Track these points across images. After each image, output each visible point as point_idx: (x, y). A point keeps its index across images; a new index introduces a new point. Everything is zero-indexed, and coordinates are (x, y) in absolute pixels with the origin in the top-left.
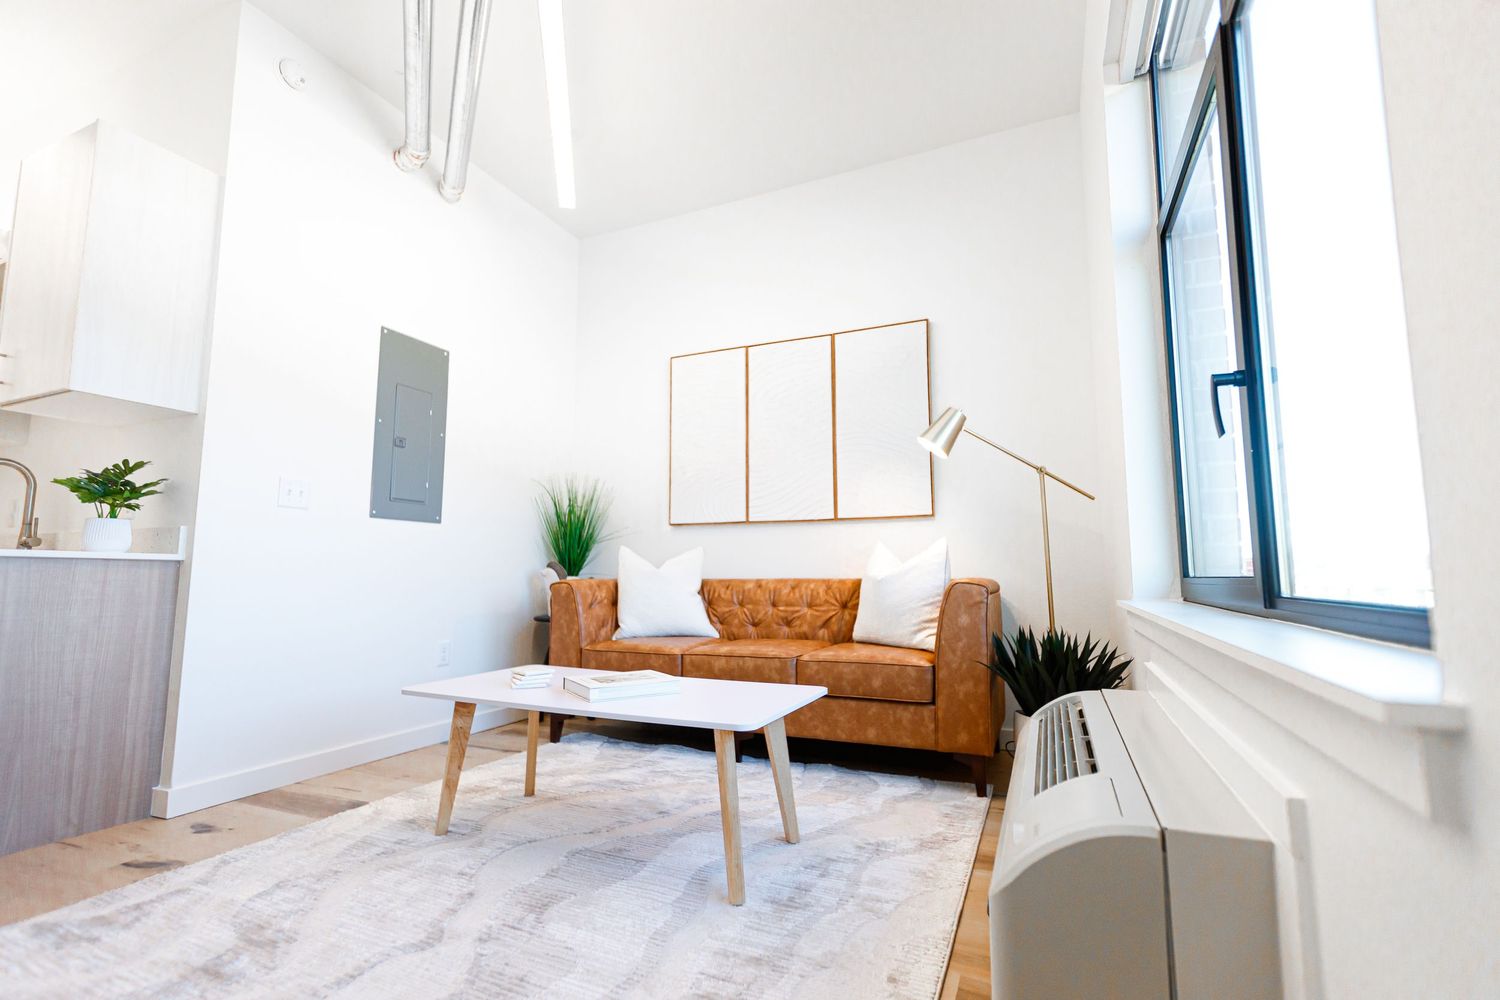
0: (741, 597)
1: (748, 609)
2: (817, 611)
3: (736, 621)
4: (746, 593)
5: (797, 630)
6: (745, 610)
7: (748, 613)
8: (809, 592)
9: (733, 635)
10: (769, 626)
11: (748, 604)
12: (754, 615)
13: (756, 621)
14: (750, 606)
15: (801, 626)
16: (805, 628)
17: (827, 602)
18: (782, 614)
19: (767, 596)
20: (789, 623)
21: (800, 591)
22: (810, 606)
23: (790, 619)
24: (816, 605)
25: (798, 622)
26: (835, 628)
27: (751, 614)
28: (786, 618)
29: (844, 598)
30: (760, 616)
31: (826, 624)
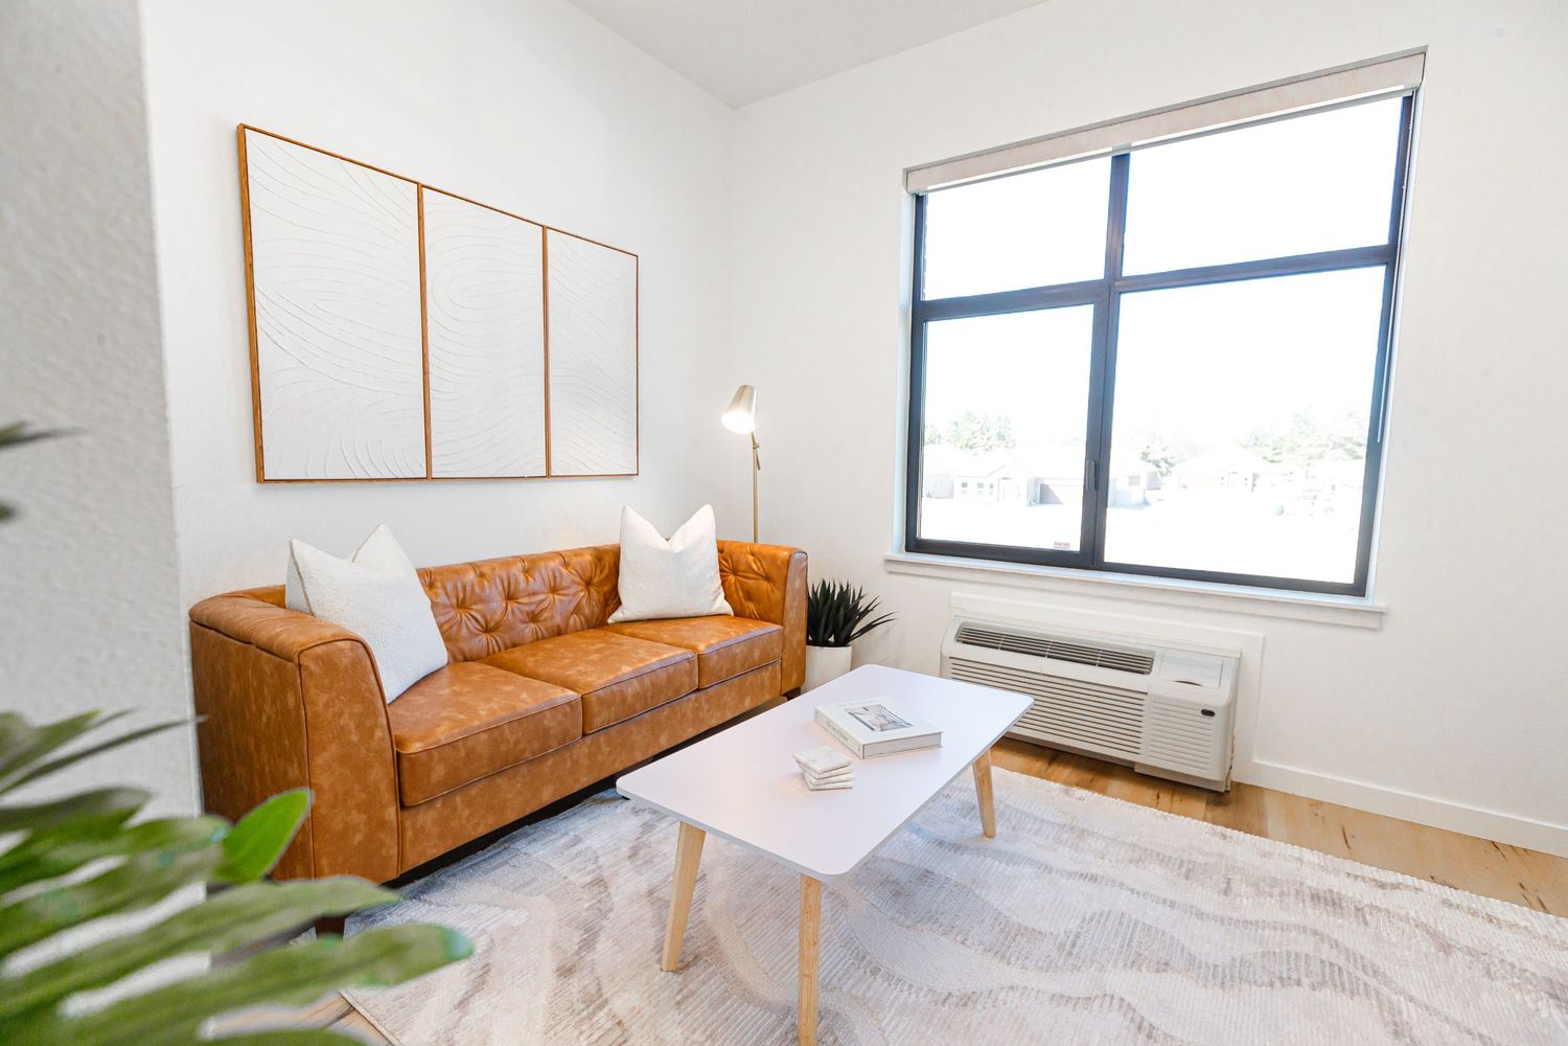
0: (461, 596)
1: (477, 611)
2: (564, 595)
3: (464, 631)
4: (468, 589)
5: (549, 624)
6: (474, 614)
7: (479, 617)
8: (550, 574)
9: (463, 653)
10: (511, 628)
11: (475, 603)
12: (489, 617)
13: (492, 625)
14: (480, 607)
15: (552, 617)
16: (558, 620)
17: (573, 581)
18: (527, 608)
19: (500, 588)
20: (534, 617)
21: (541, 574)
22: (554, 590)
23: (536, 612)
24: (563, 589)
25: (546, 615)
26: (587, 611)
27: (484, 616)
28: (533, 612)
29: (588, 575)
30: (497, 618)
31: (577, 610)
